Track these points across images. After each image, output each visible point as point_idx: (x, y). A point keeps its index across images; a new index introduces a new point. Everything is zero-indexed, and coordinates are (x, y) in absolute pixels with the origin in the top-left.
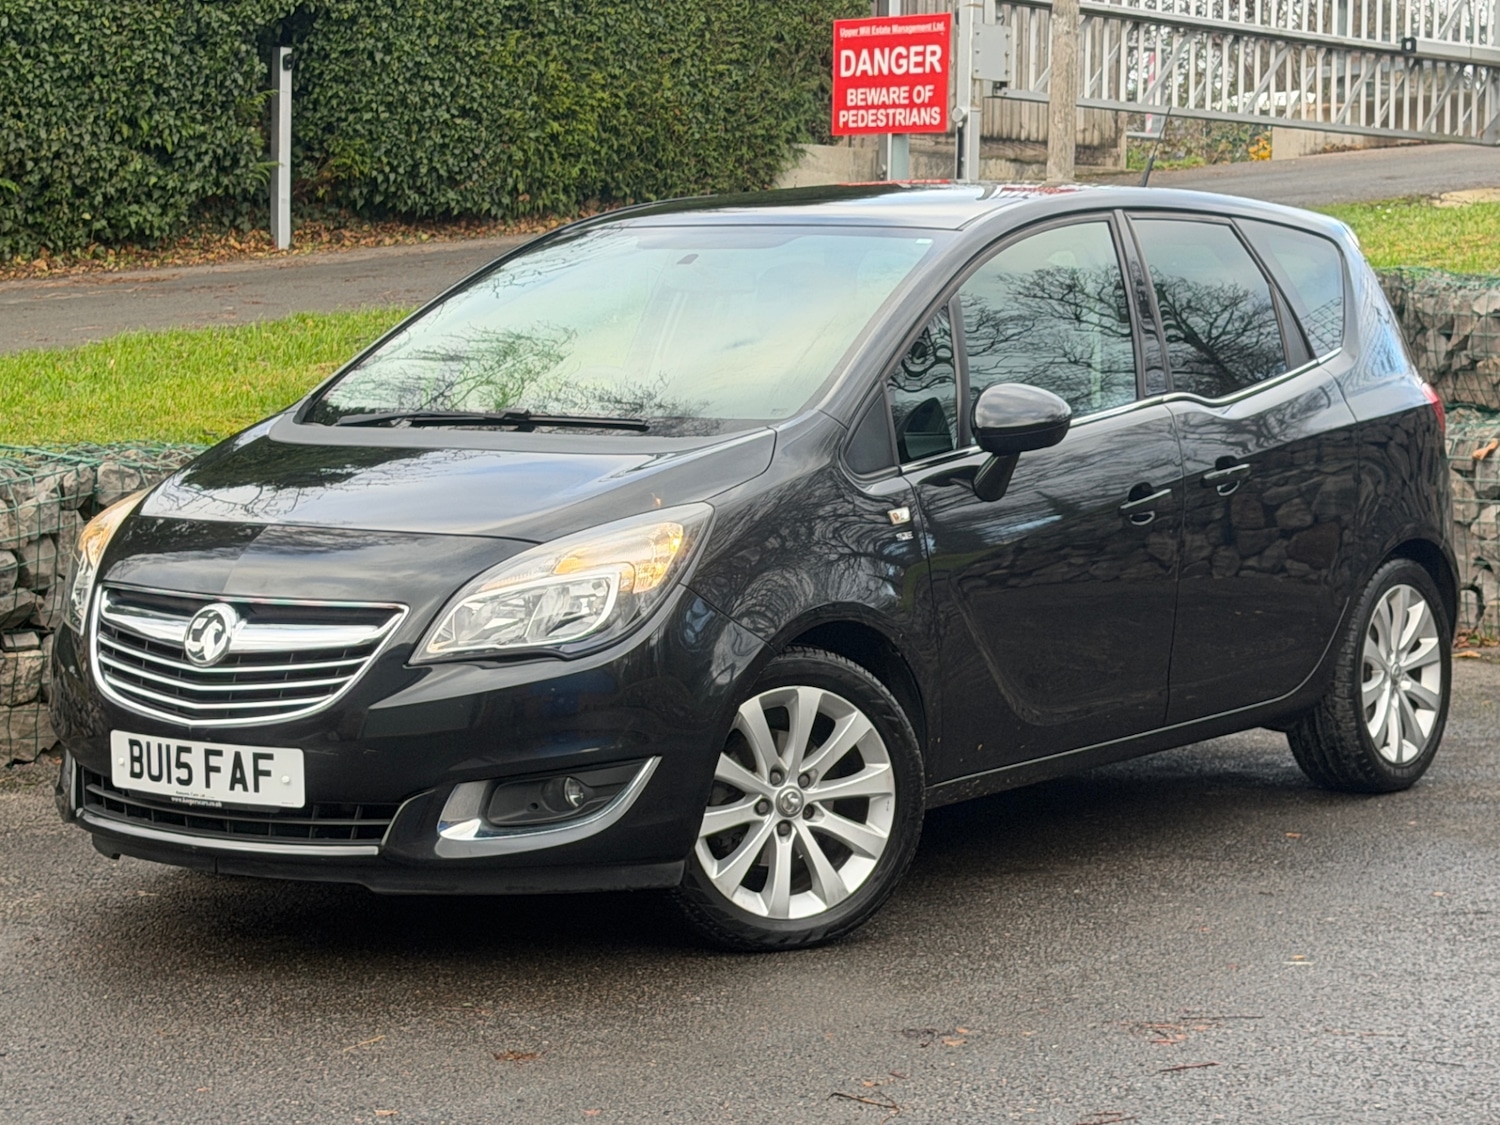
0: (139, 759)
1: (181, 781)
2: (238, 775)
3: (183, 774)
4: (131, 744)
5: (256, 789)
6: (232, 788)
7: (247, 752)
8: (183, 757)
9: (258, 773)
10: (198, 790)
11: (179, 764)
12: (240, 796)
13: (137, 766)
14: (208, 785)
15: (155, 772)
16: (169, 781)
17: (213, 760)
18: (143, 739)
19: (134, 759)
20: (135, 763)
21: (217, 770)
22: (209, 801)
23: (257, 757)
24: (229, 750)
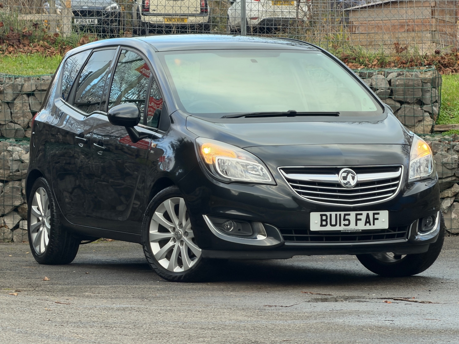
0: (326, 220)
1: (345, 225)
2: (368, 221)
3: (347, 222)
4: (322, 215)
5: (374, 224)
7: (371, 213)
8: (347, 217)
9: (374, 219)
10: (352, 227)
11: (345, 220)
12: (368, 227)
13: (324, 223)
14: (356, 225)
15: (333, 223)
16: (340, 225)
17: (359, 217)
18: (328, 214)
19: (322, 220)
20: (323, 221)
21: (360, 220)
22: (357, 230)
23: (374, 214)
24: (365, 213)
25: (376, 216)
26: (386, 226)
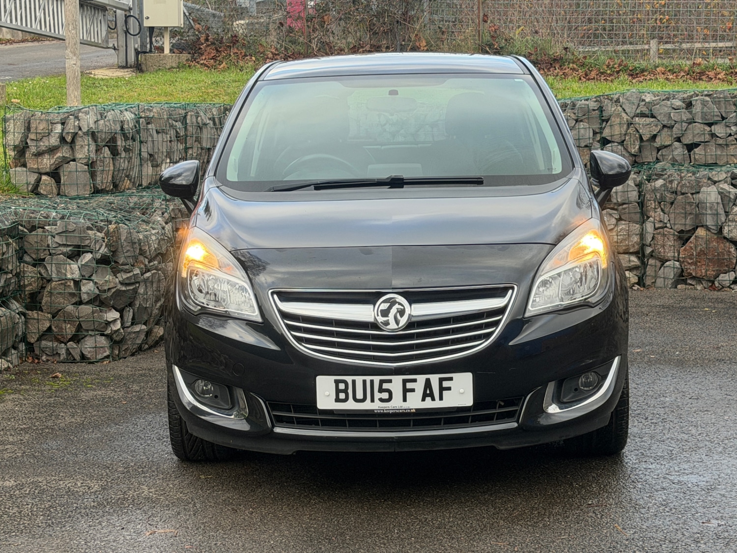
0: (345, 391)
1: (381, 400)
2: (428, 392)
3: (385, 396)
4: (337, 382)
5: (441, 398)
6: (423, 400)
7: (434, 379)
8: (385, 386)
9: (442, 389)
10: (397, 404)
11: (381, 390)
12: (429, 404)
13: (342, 396)
14: (405, 400)
15: (360, 395)
16: (372, 400)
17: (409, 386)
18: (349, 379)
19: (338, 391)
20: (341, 393)
21: (413, 390)
22: (405, 410)
23: (441, 380)
24: (421, 379)
25: (446, 384)
26: (468, 401)
